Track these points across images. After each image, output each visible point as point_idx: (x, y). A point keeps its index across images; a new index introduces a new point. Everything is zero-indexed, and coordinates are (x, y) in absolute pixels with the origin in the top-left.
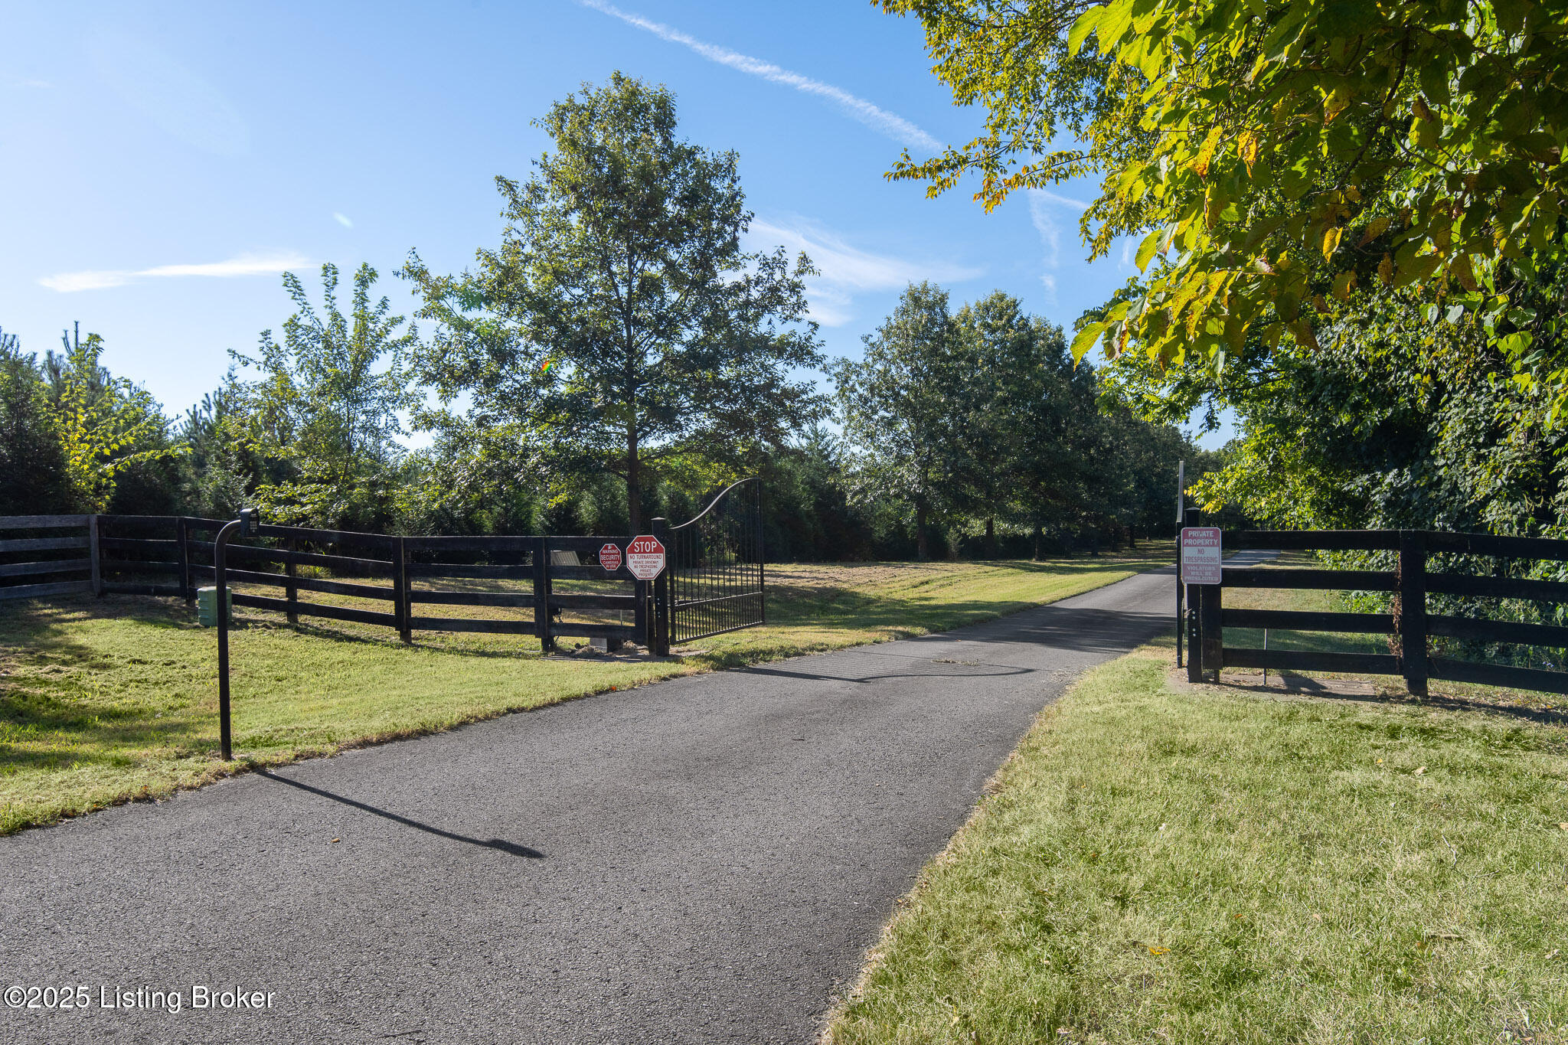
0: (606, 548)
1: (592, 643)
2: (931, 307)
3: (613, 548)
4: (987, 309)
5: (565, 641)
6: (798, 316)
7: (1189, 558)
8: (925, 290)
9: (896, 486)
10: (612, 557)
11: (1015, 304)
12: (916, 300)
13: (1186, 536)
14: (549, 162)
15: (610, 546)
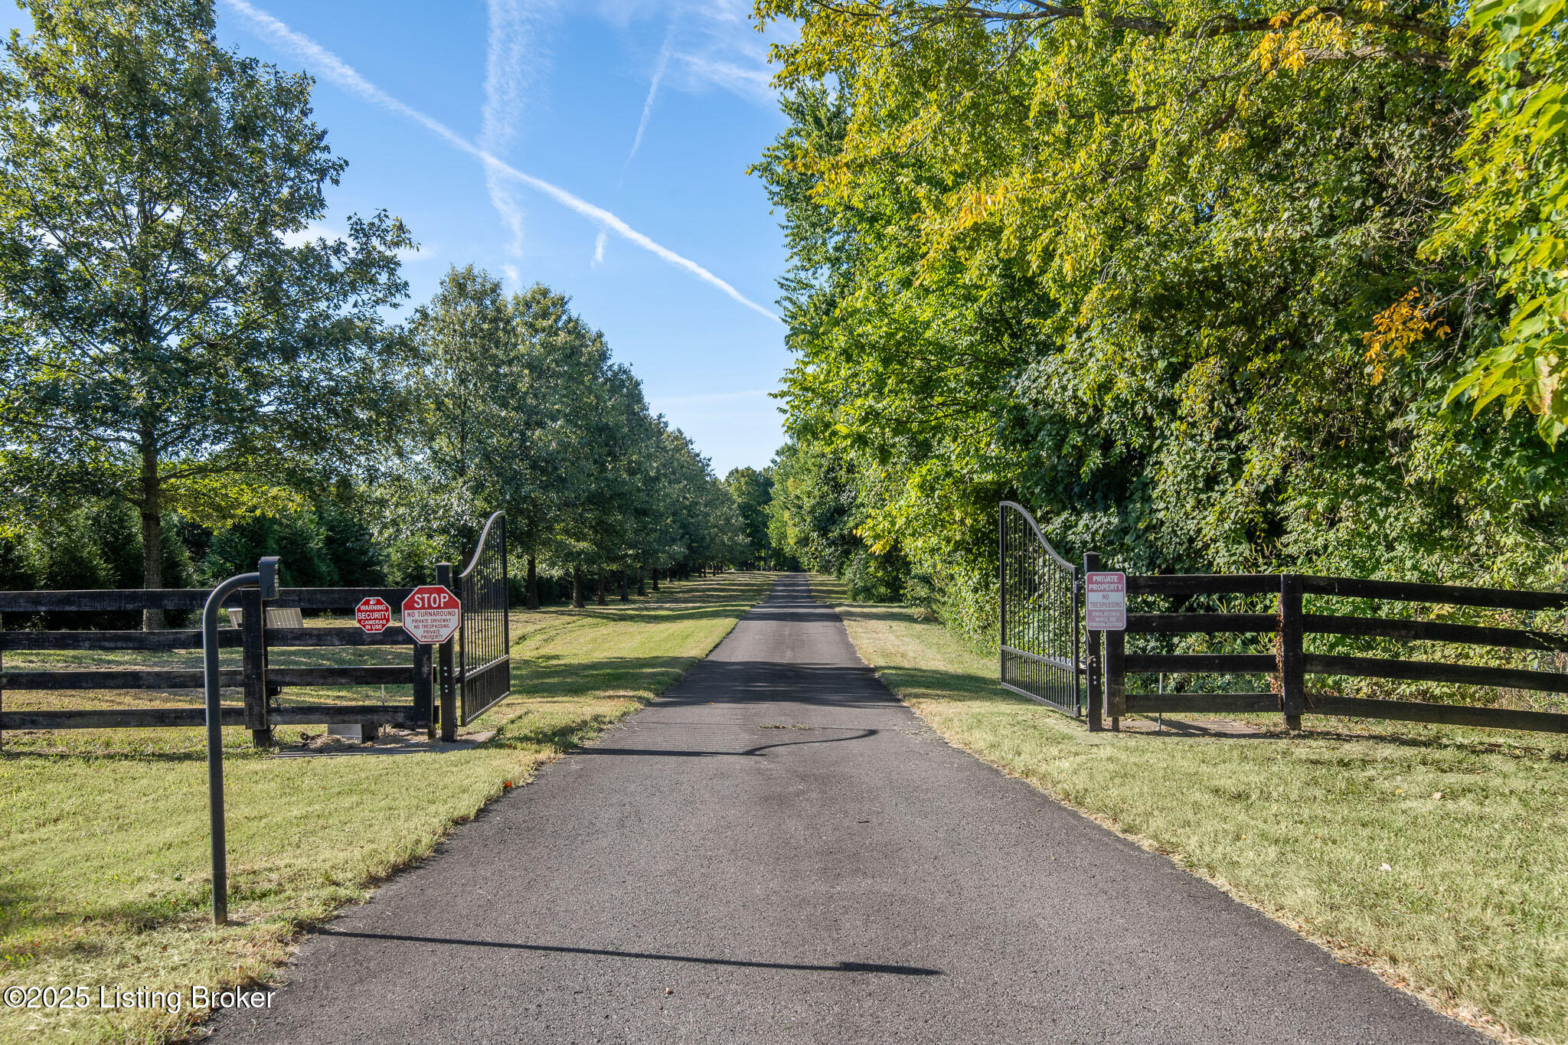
0: (367, 603)
1: (331, 732)
2: (479, 297)
3: (379, 603)
4: (528, 305)
5: (285, 731)
6: (395, 301)
7: (1095, 604)
8: (470, 276)
9: (441, 519)
10: (377, 615)
11: (562, 302)
12: (461, 287)
13: (1090, 581)
14: (21, 44)
15: (372, 601)
